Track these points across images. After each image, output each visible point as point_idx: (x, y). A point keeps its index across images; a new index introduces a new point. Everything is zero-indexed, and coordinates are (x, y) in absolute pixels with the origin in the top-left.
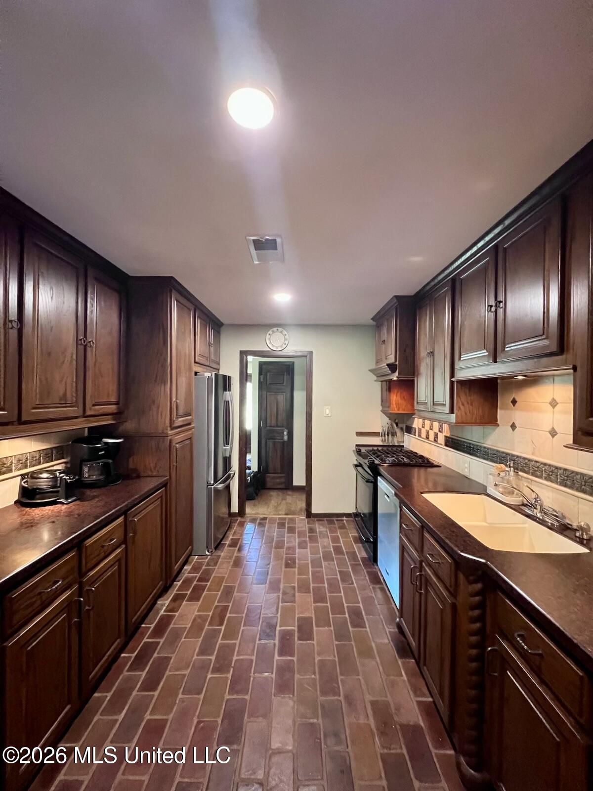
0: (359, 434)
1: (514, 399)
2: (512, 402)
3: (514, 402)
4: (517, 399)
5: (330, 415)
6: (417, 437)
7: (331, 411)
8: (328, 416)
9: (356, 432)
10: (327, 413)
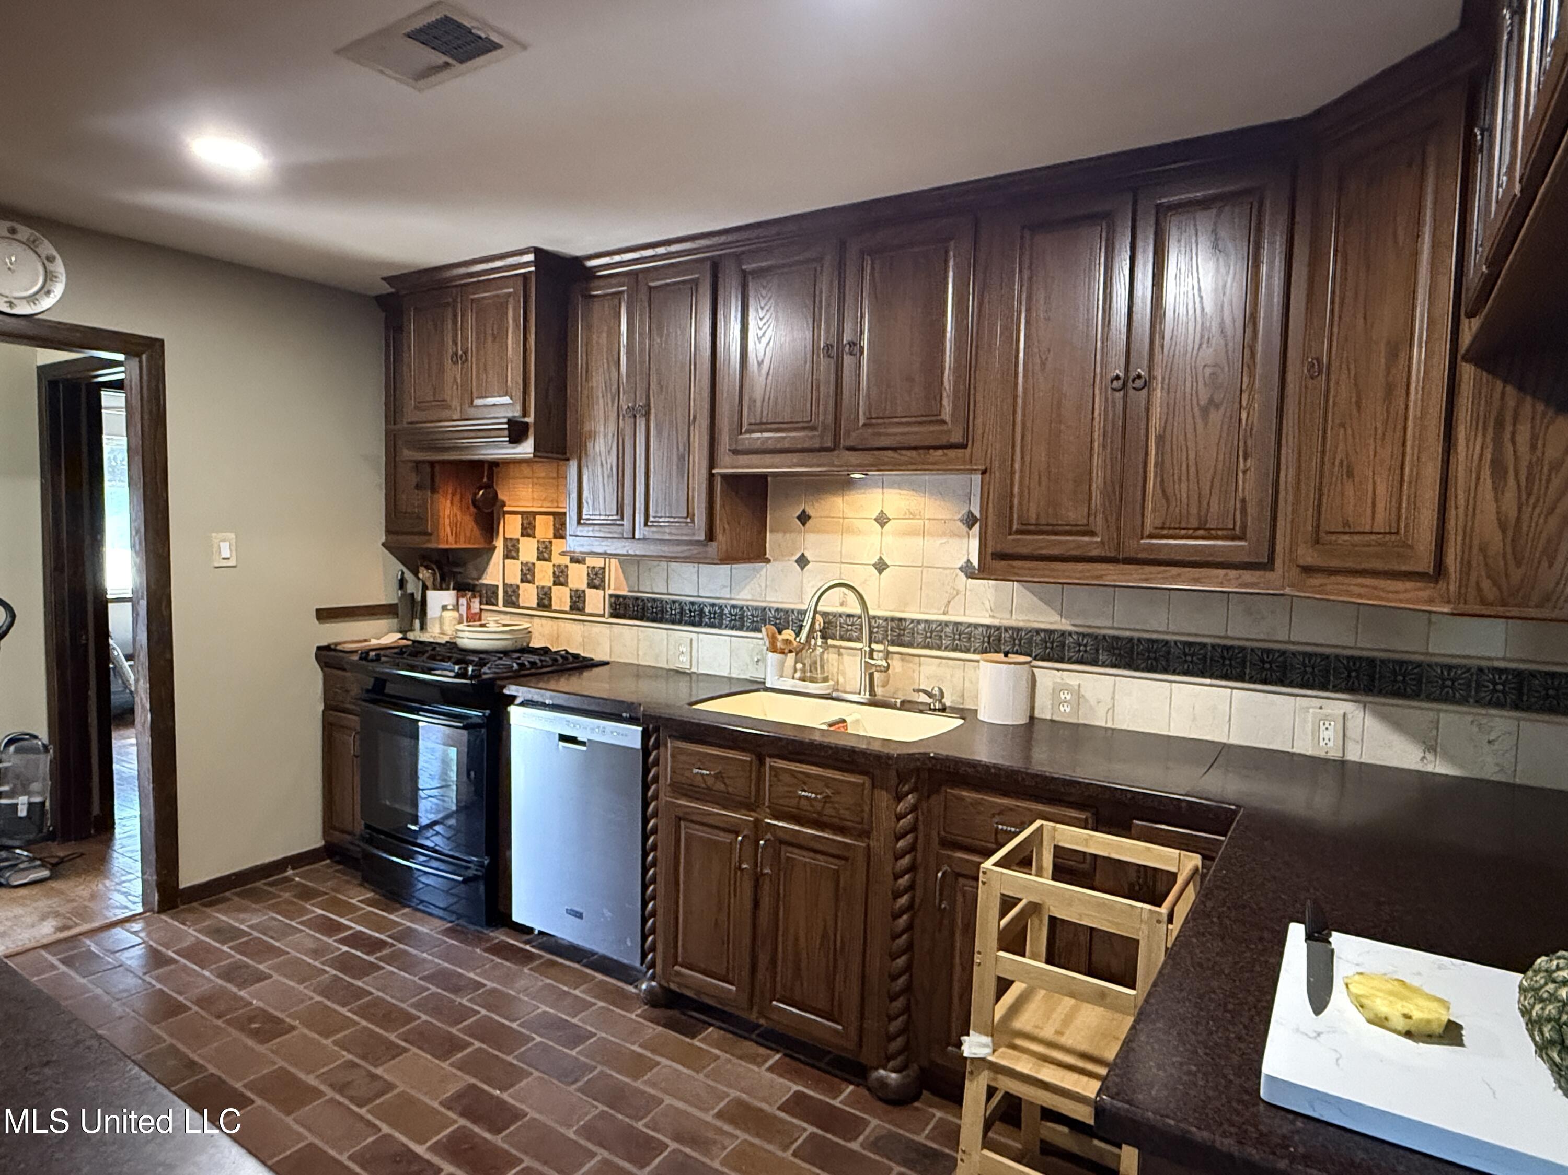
0: (325, 615)
1: (804, 511)
2: (799, 518)
3: (804, 518)
4: (810, 511)
5: (232, 562)
6: (501, 608)
7: (237, 547)
8: (225, 563)
9: (318, 611)
10: (226, 553)
